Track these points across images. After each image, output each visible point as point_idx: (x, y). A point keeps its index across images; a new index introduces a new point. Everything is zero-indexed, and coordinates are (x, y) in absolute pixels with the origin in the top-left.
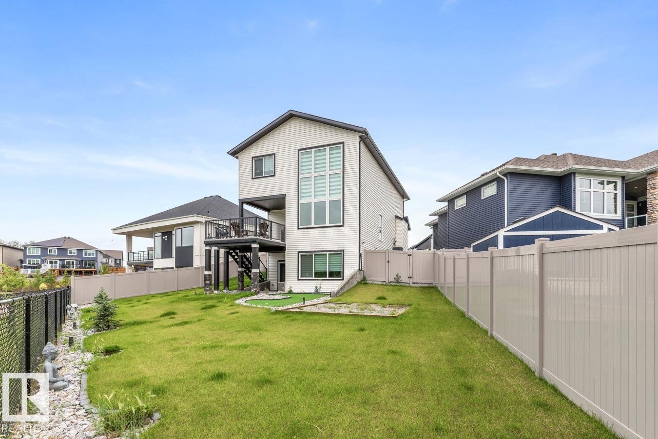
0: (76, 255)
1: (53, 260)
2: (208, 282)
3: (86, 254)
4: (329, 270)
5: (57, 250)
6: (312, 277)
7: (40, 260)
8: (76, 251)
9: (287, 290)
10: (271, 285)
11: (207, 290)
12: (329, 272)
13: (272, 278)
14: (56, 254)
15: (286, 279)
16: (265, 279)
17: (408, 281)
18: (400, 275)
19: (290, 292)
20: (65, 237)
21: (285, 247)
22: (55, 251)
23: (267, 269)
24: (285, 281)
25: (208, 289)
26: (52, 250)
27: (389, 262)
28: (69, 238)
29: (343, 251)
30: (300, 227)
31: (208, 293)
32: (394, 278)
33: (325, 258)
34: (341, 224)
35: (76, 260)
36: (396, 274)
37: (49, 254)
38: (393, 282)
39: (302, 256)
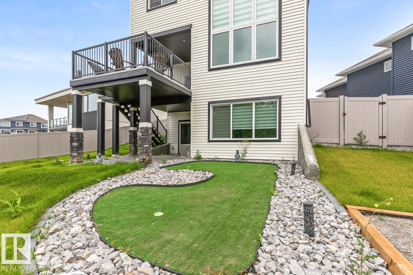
0: (36, 126)
1: (20, 130)
2: (75, 144)
3: (43, 126)
4: (255, 127)
5: (22, 123)
6: (230, 137)
7: (10, 130)
8: (36, 124)
9: (193, 155)
10: (171, 148)
11: (74, 157)
12: (256, 130)
13: (173, 140)
14: (22, 126)
15: (192, 141)
16: (164, 142)
17: (379, 142)
18: (364, 134)
19: (199, 158)
20: (29, 115)
21: (191, 97)
22: (21, 124)
23: (166, 131)
24: (190, 143)
25: (75, 154)
26: (19, 123)
27: (344, 114)
28: (32, 115)
29: (280, 97)
30: (212, 67)
31: (75, 160)
32: (355, 139)
33: (250, 110)
34: (277, 57)
35: (36, 130)
36: (358, 132)
37: (16, 126)
38: (352, 144)
39: (214, 108)
